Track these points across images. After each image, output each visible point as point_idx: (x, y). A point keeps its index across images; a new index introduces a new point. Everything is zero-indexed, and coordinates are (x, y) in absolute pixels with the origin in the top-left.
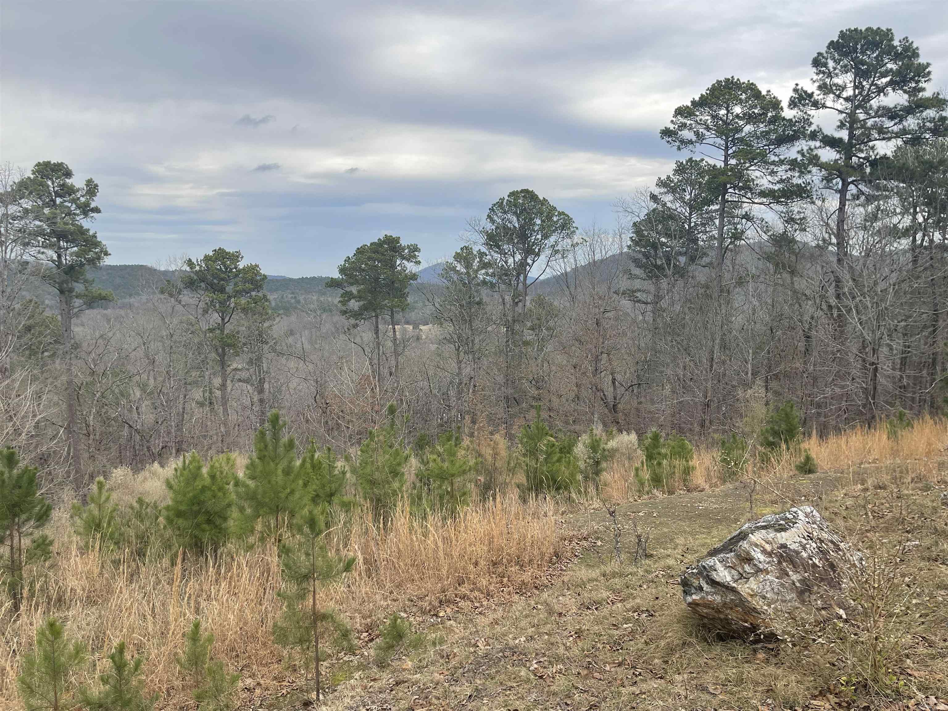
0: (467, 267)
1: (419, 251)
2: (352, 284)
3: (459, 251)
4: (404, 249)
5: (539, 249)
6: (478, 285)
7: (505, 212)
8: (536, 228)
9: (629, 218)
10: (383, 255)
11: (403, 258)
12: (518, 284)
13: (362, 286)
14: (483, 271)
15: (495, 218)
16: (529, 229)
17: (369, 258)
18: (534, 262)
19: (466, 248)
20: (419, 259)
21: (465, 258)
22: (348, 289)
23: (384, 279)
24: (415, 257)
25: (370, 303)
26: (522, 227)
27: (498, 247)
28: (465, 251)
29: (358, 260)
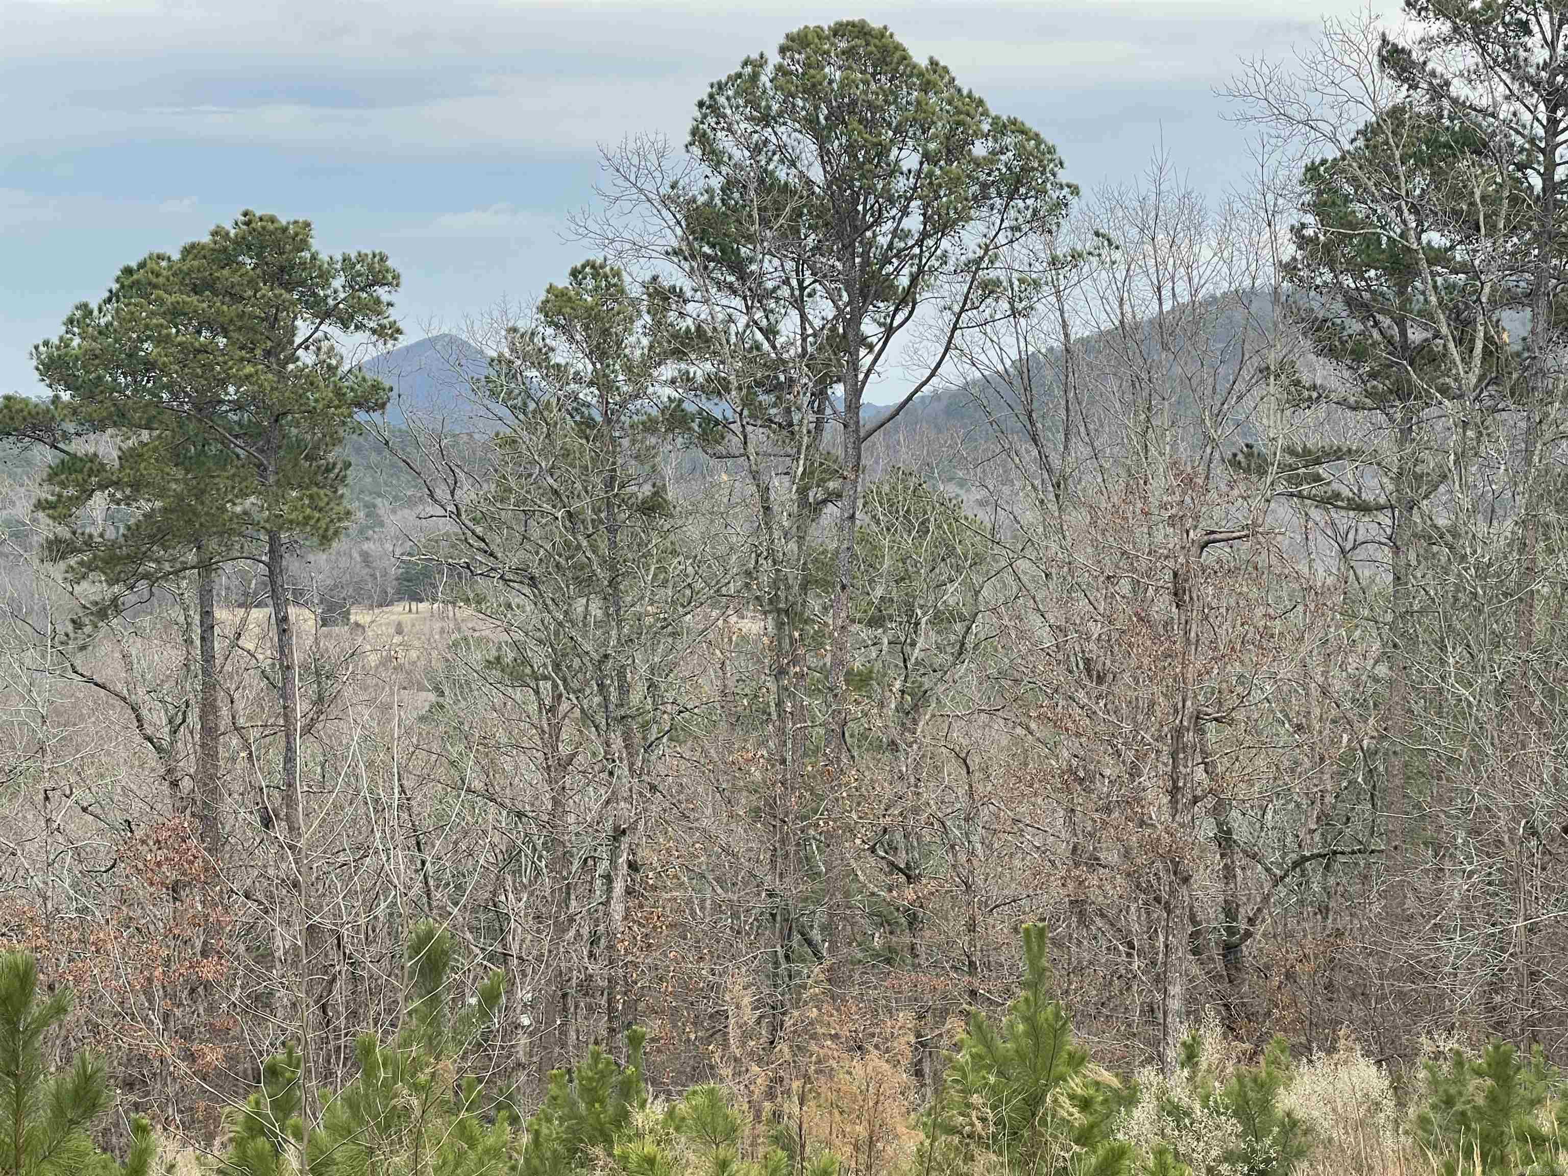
0: (598, 353)
1: (393, 281)
2: (99, 426)
3: (563, 282)
4: (325, 277)
5: (914, 279)
6: (650, 426)
7: (766, 119)
8: (901, 184)
9: (1295, 146)
10: (237, 298)
11: (325, 314)
12: (819, 424)
13: (145, 435)
14: (668, 370)
15: (725, 142)
16: (869, 190)
17: (175, 314)
18: (890, 331)
19: (596, 269)
20: (394, 314)
21: (592, 317)
22: (80, 447)
23: (238, 406)
24: (376, 307)
25: (177, 508)
26: (836, 180)
27: (738, 267)
28: (590, 283)
29: (128, 321)
